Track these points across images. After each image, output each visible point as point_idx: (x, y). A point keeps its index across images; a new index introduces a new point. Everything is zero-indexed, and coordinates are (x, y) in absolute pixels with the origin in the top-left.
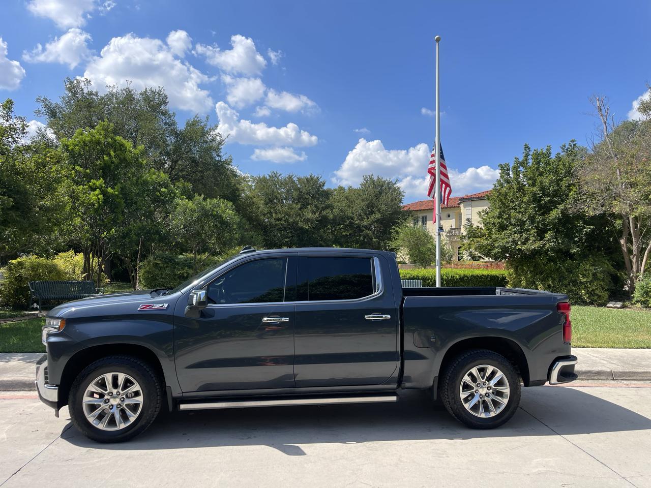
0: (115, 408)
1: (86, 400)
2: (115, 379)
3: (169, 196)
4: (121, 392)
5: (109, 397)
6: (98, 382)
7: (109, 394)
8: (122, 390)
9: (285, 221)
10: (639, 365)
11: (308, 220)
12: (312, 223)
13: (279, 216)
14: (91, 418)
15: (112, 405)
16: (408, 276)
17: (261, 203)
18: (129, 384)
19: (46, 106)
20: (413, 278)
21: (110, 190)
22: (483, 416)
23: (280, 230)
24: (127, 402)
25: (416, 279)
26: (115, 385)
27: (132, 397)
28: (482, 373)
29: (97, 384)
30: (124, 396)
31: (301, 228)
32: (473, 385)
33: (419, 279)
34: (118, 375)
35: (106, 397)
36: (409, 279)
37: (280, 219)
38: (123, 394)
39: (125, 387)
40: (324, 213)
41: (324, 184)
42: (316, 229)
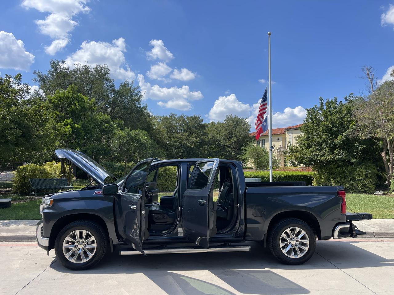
0: (81, 250)
1: (65, 245)
2: (81, 233)
3: (110, 128)
4: (84, 241)
5: (77, 244)
6: (71, 235)
7: (77, 242)
9: (179, 143)
10: (391, 229)
11: (193, 142)
12: (195, 144)
13: (176, 140)
14: (67, 256)
15: (79, 249)
16: (253, 176)
17: (165, 132)
18: (88, 237)
19: (39, 76)
20: (256, 177)
21: (76, 125)
22: (293, 257)
23: (176, 148)
24: (88, 247)
26: (81, 237)
27: (90, 244)
28: (293, 232)
29: (71, 236)
30: (86, 244)
31: (189, 147)
32: (287, 239)
33: (259, 178)
34: (82, 231)
35: (76, 244)
36: (252, 178)
37: (176, 142)
38: (85, 242)
39: (86, 238)
40: (202, 138)
41: (203, 120)
42: (198, 147)
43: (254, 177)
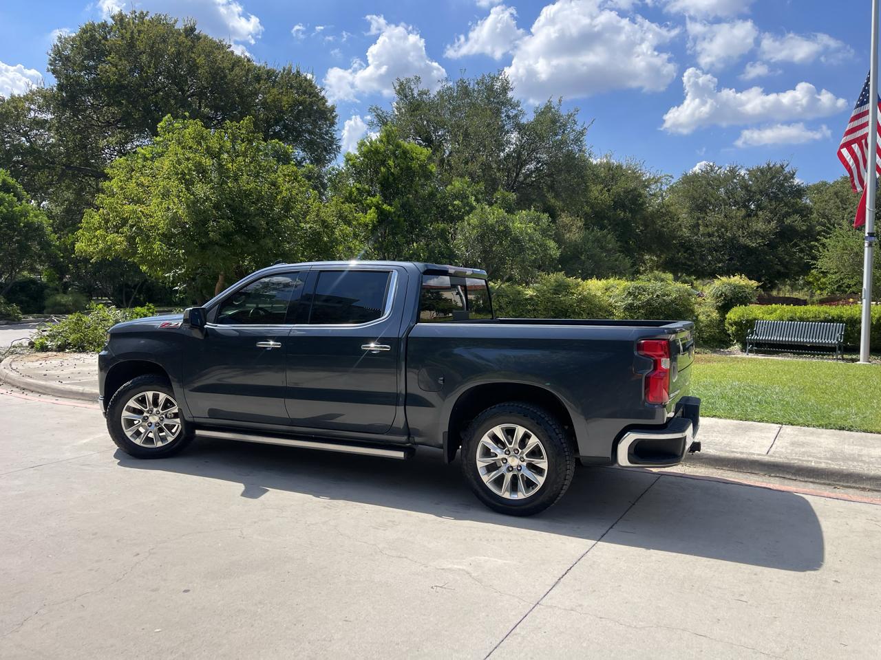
0: (153, 426)
1: (125, 414)
2: (156, 398)
3: (463, 210)
4: (161, 412)
5: (148, 415)
6: (138, 398)
7: (148, 412)
8: (162, 410)
9: (719, 236)
11: (757, 233)
12: (763, 238)
13: (710, 230)
14: (129, 433)
15: (151, 423)
16: (822, 316)
17: (683, 215)
18: (169, 405)
20: (833, 320)
21: (385, 207)
23: (710, 251)
24: (167, 421)
25: (837, 321)
26: (155, 403)
27: (171, 418)
29: (138, 401)
30: (164, 416)
31: (746, 247)
33: (842, 322)
34: (159, 394)
35: (145, 414)
36: (822, 322)
37: (710, 235)
38: (163, 414)
39: (165, 407)
40: (788, 221)
41: (794, 174)
42: (772, 246)
43: (826, 320)
